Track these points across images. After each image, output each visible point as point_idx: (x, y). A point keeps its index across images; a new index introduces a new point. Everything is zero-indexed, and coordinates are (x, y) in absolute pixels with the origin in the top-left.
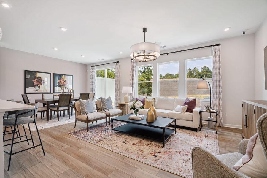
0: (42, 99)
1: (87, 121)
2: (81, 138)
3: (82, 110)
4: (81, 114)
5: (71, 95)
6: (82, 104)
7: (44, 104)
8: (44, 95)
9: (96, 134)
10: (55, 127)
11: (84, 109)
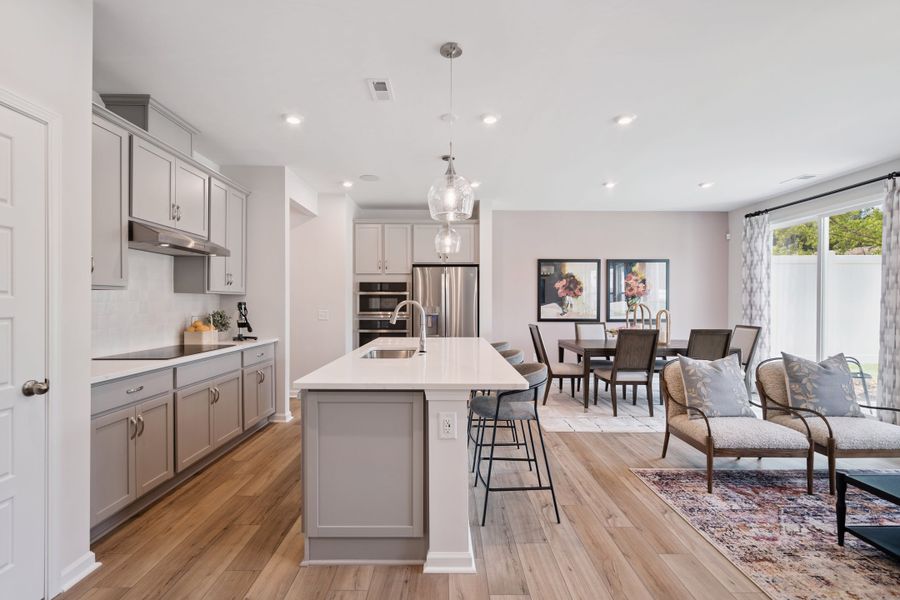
0: (574, 338)
1: (709, 447)
2: (678, 510)
3: (690, 398)
4: (686, 413)
5: (656, 334)
6: (693, 375)
7: (579, 356)
8: (582, 327)
9: (746, 516)
10: (602, 434)
11: (700, 396)
